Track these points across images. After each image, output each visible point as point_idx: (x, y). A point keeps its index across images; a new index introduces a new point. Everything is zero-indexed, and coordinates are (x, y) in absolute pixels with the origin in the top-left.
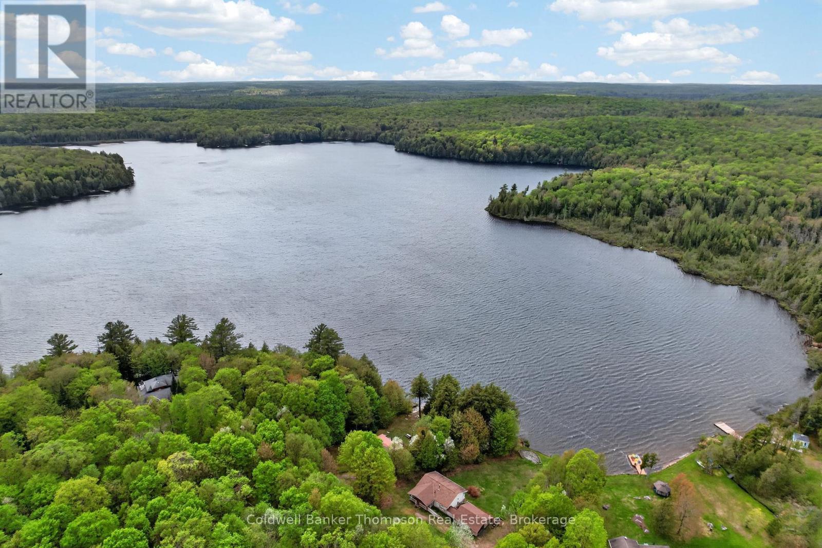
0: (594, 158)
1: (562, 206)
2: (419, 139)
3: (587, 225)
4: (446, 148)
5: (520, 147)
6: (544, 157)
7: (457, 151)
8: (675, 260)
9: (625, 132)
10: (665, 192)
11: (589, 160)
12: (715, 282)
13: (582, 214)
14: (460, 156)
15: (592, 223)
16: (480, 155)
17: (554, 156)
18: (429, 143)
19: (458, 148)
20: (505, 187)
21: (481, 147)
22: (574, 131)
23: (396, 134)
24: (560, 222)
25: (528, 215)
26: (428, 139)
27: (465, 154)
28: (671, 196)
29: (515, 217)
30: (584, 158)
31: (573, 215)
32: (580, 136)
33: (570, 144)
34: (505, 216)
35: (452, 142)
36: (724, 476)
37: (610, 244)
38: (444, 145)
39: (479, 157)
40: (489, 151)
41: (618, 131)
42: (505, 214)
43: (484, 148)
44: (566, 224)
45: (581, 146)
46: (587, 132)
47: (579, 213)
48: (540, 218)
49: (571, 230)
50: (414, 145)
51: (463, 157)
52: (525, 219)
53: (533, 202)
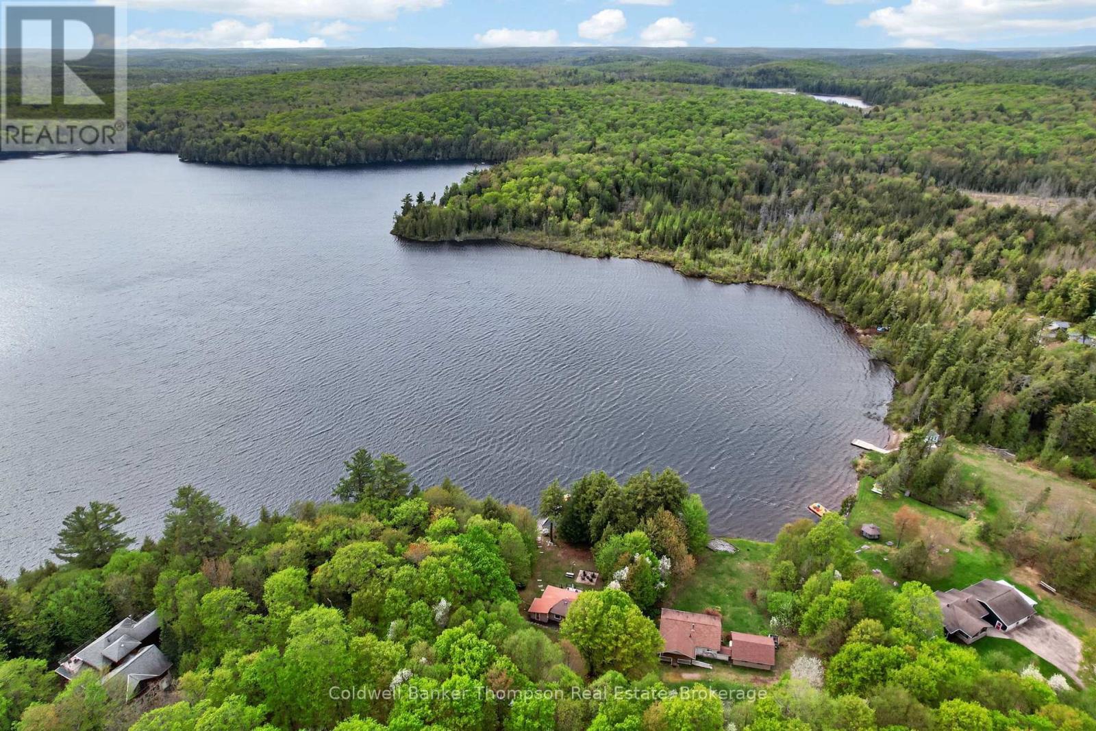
0: (482, 147)
1: (499, 215)
2: (220, 140)
3: (538, 235)
4: (268, 151)
5: (380, 140)
6: (416, 151)
7: (287, 154)
8: (667, 264)
9: (508, 110)
10: (610, 182)
11: (477, 151)
12: (725, 281)
13: (526, 222)
14: (294, 160)
15: (544, 232)
16: (326, 156)
17: (429, 150)
18: (239, 146)
19: (288, 149)
20: (408, 199)
21: (323, 145)
22: (445, 113)
23: (170, 135)
24: (504, 236)
25: (458, 232)
26: (234, 140)
27: (302, 157)
28: (618, 187)
29: (442, 237)
30: (470, 148)
31: (514, 225)
32: (454, 120)
33: (446, 131)
34: (426, 239)
35: (274, 141)
36: (903, 497)
37: (583, 256)
38: (264, 146)
39: (326, 160)
40: (338, 150)
41: (498, 109)
42: (426, 236)
43: (328, 147)
44: (513, 238)
45: (460, 133)
46: (461, 113)
47: (523, 222)
48: (473, 235)
49: (524, 245)
50: (213, 150)
51: (300, 162)
52: (457, 239)
53: (460, 215)
